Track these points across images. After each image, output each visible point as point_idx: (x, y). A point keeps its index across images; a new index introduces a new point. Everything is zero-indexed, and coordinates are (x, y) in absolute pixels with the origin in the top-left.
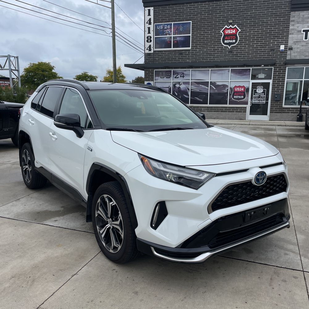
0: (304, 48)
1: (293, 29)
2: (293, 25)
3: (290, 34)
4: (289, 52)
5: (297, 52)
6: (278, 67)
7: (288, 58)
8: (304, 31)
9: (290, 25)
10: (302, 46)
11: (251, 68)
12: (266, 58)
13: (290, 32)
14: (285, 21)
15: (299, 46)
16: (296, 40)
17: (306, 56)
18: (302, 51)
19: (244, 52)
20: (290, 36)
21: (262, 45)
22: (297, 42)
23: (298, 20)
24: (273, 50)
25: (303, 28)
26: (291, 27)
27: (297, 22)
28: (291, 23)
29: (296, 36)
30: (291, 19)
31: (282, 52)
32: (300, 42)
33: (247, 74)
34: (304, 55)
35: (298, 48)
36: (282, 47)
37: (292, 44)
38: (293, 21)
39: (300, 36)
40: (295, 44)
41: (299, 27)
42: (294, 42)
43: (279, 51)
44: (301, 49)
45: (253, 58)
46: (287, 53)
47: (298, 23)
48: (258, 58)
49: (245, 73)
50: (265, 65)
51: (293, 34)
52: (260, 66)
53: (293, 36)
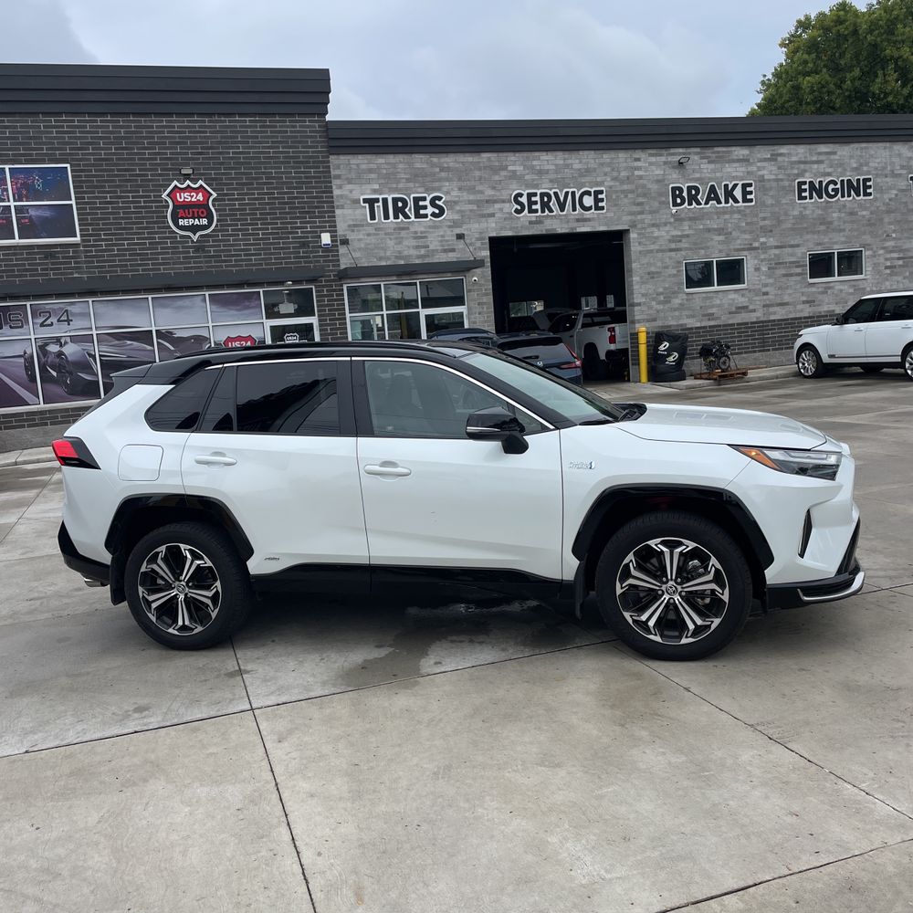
0: (372, 240)
1: (341, 196)
2: (340, 187)
3: (338, 207)
4: (342, 250)
5: (360, 249)
6: (323, 286)
7: (344, 263)
8: (365, 201)
9: (334, 187)
10: (369, 235)
11: (261, 290)
12: (292, 263)
13: (336, 204)
14: (320, 177)
15: (362, 237)
16: (353, 220)
17: (381, 259)
18: (369, 246)
19: (235, 250)
20: (338, 212)
21: (278, 233)
22: (355, 226)
23: (350, 176)
24: (304, 245)
25: (362, 194)
26: (336, 192)
27: (347, 179)
28: (335, 182)
29: (350, 211)
30: (332, 173)
31: (326, 249)
32: (363, 226)
33: (253, 304)
34: (375, 257)
35: (360, 240)
36: (326, 238)
37: (346, 230)
38: (338, 177)
39: (358, 212)
40: (353, 231)
41: (354, 192)
42: (349, 226)
43: (320, 247)
44: (368, 241)
45: (261, 264)
46: (338, 251)
47: (350, 181)
48: (274, 264)
49: (247, 304)
50: (295, 282)
51: (342, 207)
52: (282, 283)
53: (346, 211)
